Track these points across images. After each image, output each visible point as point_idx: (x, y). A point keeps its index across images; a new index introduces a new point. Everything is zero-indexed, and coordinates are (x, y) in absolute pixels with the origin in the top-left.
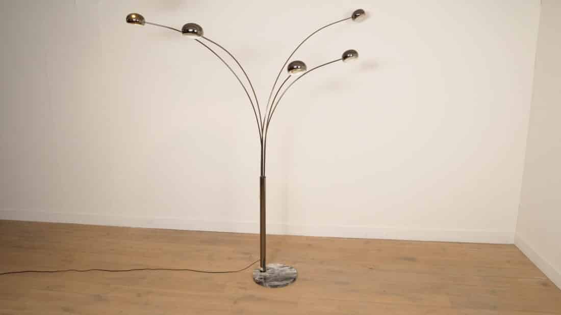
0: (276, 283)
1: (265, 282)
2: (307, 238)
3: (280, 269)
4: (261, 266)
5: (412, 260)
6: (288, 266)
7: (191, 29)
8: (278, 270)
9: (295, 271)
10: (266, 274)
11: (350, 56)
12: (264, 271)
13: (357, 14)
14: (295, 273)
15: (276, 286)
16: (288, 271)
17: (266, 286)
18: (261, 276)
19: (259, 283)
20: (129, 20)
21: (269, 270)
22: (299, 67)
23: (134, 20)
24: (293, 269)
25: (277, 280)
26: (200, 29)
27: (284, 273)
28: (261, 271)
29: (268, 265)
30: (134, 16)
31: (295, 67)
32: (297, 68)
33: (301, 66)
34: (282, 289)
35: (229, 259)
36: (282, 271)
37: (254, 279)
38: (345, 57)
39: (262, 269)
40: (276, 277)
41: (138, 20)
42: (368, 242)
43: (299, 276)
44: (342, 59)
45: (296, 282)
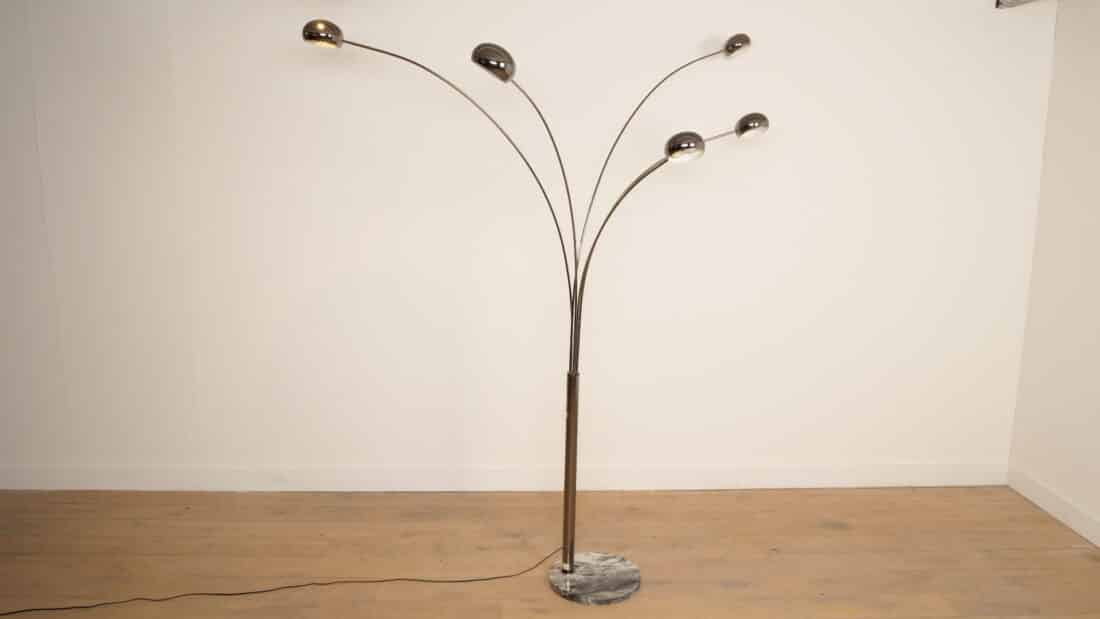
0: (609, 595)
1: (584, 594)
2: (623, 495)
3: (604, 563)
4: (565, 561)
5: (840, 526)
6: (615, 557)
8: (598, 566)
9: (634, 567)
10: (577, 576)
11: (754, 127)
12: (571, 572)
13: (736, 44)
14: (636, 571)
15: (608, 602)
16: (618, 567)
17: (588, 603)
18: (571, 581)
19: (572, 597)
20: (311, 33)
21: (581, 568)
23: (323, 35)
24: (628, 562)
25: (607, 589)
27: (614, 571)
28: (565, 572)
29: (578, 557)
30: (321, 27)
31: (685, 145)
32: (688, 147)
33: (695, 142)
34: (619, 605)
36: (609, 567)
37: (556, 590)
38: (744, 126)
39: (567, 567)
40: (600, 581)
41: (330, 36)
42: (744, 495)
43: (645, 576)
44: (736, 131)
45: (644, 590)
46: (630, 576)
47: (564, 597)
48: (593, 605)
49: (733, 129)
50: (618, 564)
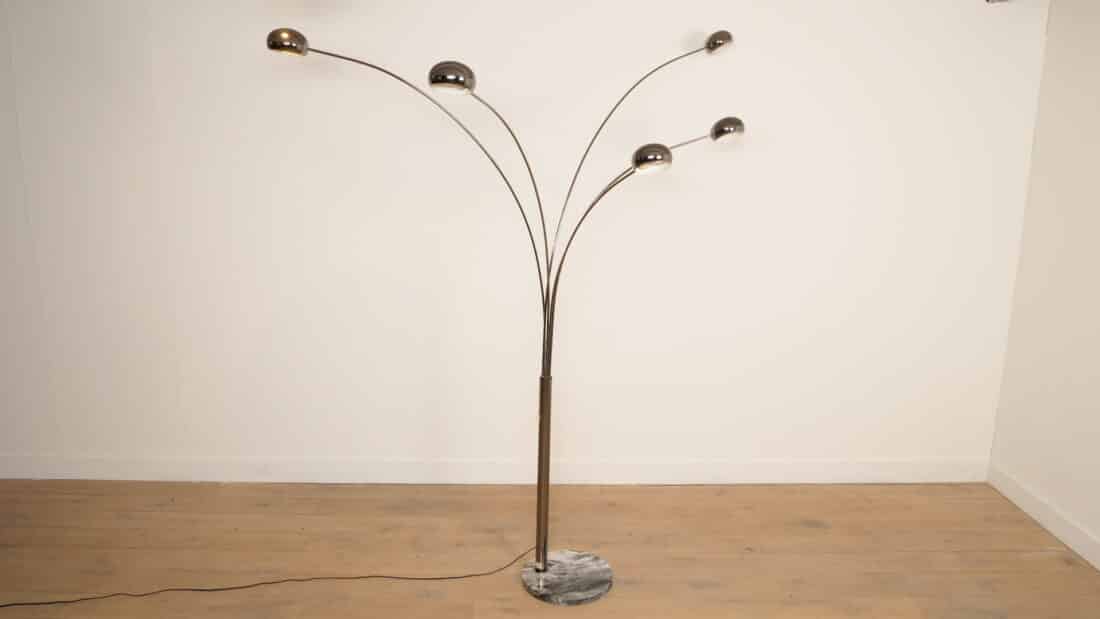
0: (579, 595)
1: (554, 594)
2: (603, 489)
3: (577, 562)
4: (538, 560)
5: (817, 525)
6: (588, 556)
7: (451, 74)
8: (571, 565)
9: (607, 566)
10: (550, 575)
11: (729, 131)
12: (545, 570)
14: (608, 571)
15: (579, 602)
16: (592, 566)
17: (558, 603)
18: (545, 580)
19: (543, 597)
20: (275, 43)
21: (555, 567)
22: (659, 157)
23: (287, 43)
24: (602, 561)
25: (578, 589)
26: (470, 74)
27: (585, 571)
28: (538, 571)
29: (552, 555)
30: (285, 35)
31: (651, 157)
32: (655, 159)
33: (662, 155)
34: (591, 605)
35: (459, 545)
36: (581, 567)
37: (528, 589)
38: (719, 131)
39: (540, 566)
40: (572, 580)
41: (294, 45)
42: (722, 490)
43: (617, 576)
44: (712, 135)
45: (615, 589)
46: (602, 576)
47: (536, 596)
48: (564, 604)
49: (708, 133)
50: (591, 563)
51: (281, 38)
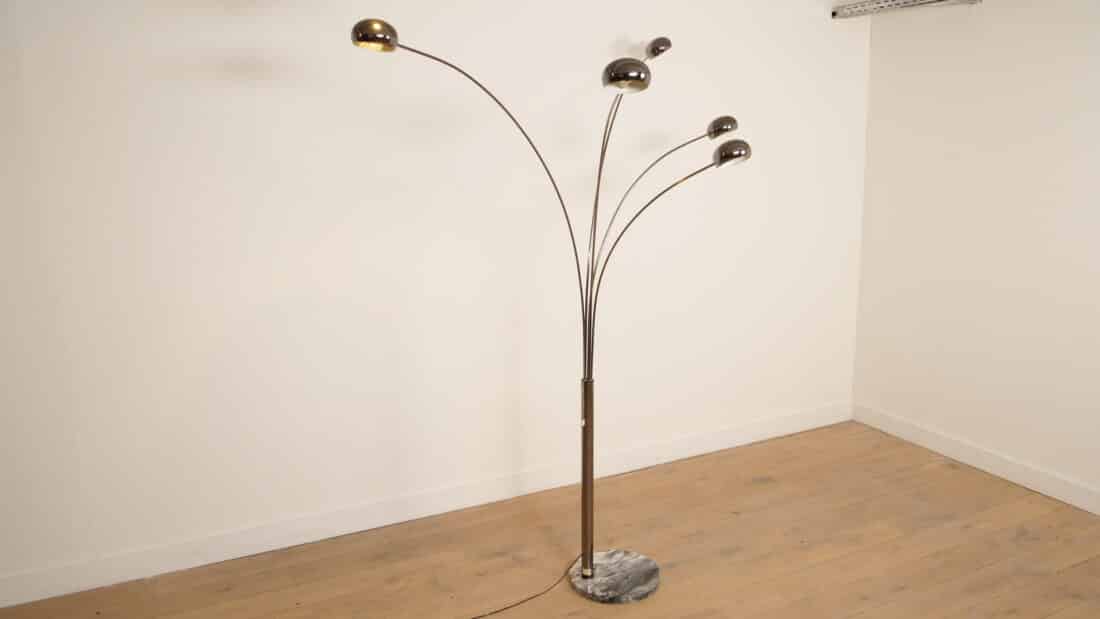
0: (645, 589)
1: (620, 594)
3: (614, 560)
4: (585, 567)
5: (766, 480)
6: (617, 552)
8: (610, 564)
9: (641, 557)
10: (602, 579)
12: (592, 575)
13: (659, 47)
14: (647, 560)
15: (645, 595)
16: (634, 559)
17: (628, 602)
19: (612, 601)
21: (598, 570)
24: (635, 554)
25: (638, 584)
27: (628, 566)
28: (585, 577)
34: (656, 596)
36: (621, 563)
37: (592, 598)
39: (588, 572)
40: (625, 577)
43: (655, 562)
44: (709, 134)
45: (662, 576)
46: (645, 567)
47: (603, 602)
48: (634, 602)
49: (705, 132)
50: (625, 558)
51: (372, 30)
